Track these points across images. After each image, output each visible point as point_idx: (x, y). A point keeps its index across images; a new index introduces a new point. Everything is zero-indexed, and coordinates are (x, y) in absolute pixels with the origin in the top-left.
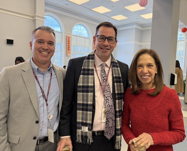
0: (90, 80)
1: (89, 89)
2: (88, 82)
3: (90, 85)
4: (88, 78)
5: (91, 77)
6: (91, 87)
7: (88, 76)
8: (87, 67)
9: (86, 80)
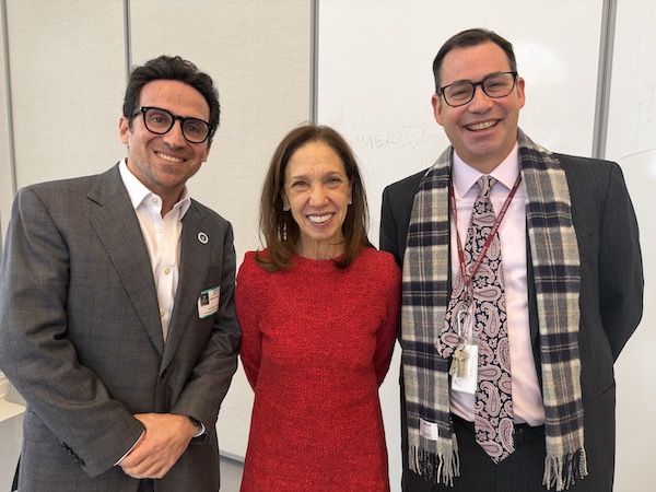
0: (435, 263)
1: (436, 294)
2: (429, 271)
3: (435, 278)
4: (428, 256)
5: (440, 252)
6: (440, 285)
7: (427, 248)
8: (425, 217)
9: (421, 262)
